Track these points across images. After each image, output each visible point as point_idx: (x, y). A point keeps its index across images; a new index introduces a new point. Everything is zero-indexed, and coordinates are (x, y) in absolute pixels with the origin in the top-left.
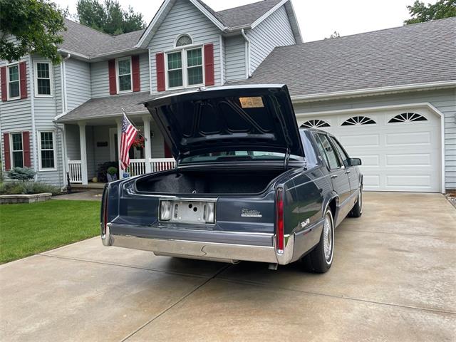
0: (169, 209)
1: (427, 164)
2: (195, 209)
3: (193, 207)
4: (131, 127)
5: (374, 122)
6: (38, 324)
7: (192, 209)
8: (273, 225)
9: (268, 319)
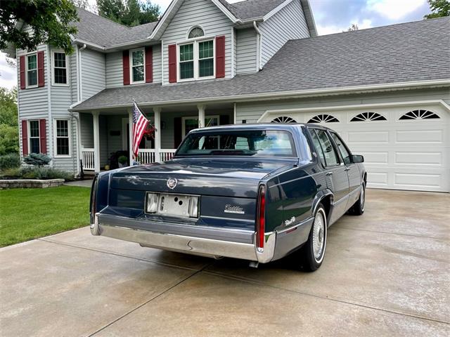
0: (155, 202)
1: (438, 163)
2: (181, 203)
3: (179, 200)
4: (142, 117)
5: (384, 119)
6: (22, 309)
7: (178, 202)
8: (254, 221)
9: (246, 317)
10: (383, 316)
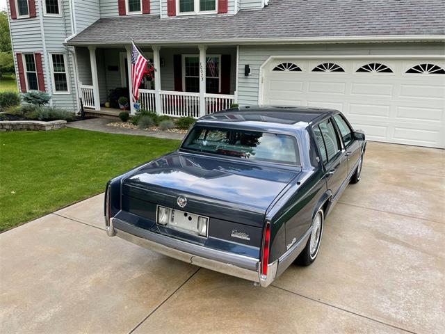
0: (166, 213)
2: (190, 219)
3: (188, 216)
4: (141, 57)
5: (391, 71)
8: (259, 249)
10: (366, 324)
